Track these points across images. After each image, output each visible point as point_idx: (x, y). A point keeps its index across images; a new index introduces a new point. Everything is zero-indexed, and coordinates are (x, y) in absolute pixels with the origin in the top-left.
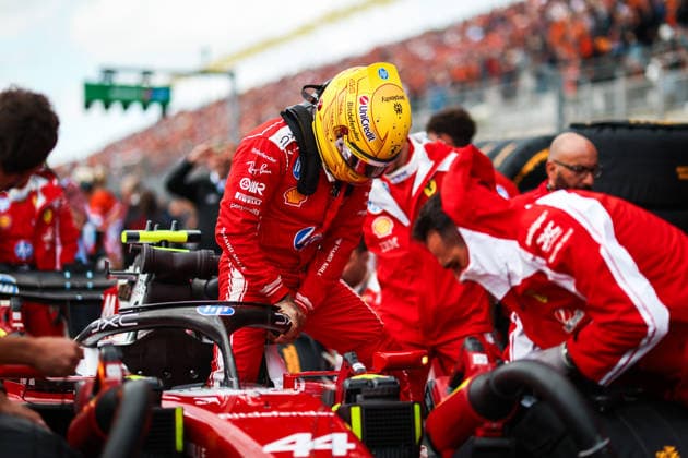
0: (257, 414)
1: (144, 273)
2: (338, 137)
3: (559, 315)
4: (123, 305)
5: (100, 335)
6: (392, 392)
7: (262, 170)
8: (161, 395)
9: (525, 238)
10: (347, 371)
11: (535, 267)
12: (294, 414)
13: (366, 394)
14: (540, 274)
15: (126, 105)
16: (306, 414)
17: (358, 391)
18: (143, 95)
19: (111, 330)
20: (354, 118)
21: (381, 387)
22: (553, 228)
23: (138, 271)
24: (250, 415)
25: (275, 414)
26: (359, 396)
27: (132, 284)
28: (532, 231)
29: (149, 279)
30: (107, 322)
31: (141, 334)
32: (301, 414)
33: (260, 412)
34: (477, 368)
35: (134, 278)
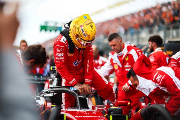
0: (85, 117)
1: (56, 78)
2: (77, 38)
3: (164, 97)
4: (50, 86)
5: (45, 94)
6: (120, 112)
7: (61, 50)
8: (61, 110)
9: (153, 79)
10: (109, 106)
11: (156, 86)
12: (95, 117)
13: (114, 112)
14: (158, 88)
15: (51, 31)
16: (98, 117)
17: (112, 111)
18: (55, 29)
19: (47, 92)
20: (80, 32)
21: (118, 110)
22: (160, 75)
23: (55, 77)
24: (83, 117)
25: (90, 117)
26: (112, 113)
27: (53, 80)
28: (154, 77)
29: (58, 79)
30: (47, 91)
31: (55, 94)
32: (97, 117)
33: (86, 116)
34: (143, 107)
35: (53, 79)
